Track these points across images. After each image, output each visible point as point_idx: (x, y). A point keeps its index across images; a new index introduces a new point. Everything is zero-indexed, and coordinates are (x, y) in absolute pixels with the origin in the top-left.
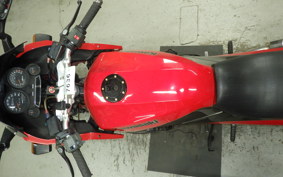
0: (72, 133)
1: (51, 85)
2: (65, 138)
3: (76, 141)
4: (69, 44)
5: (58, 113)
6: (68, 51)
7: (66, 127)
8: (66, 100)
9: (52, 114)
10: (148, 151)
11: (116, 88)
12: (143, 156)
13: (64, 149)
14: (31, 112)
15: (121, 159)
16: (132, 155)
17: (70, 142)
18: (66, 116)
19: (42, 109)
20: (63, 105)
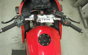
0: (23, 22)
1: (44, 12)
2: (21, 19)
3: (20, 24)
4: (63, 19)
5: (33, 16)
6: (60, 19)
7: (26, 19)
8: (38, 19)
9: (32, 13)
10: (20, 49)
11: (45, 41)
12: (18, 48)
13: (16, 19)
14: (32, 5)
15: (17, 39)
16: (18, 43)
17: (19, 22)
18: (31, 19)
19: (33, 9)
20: (36, 18)
